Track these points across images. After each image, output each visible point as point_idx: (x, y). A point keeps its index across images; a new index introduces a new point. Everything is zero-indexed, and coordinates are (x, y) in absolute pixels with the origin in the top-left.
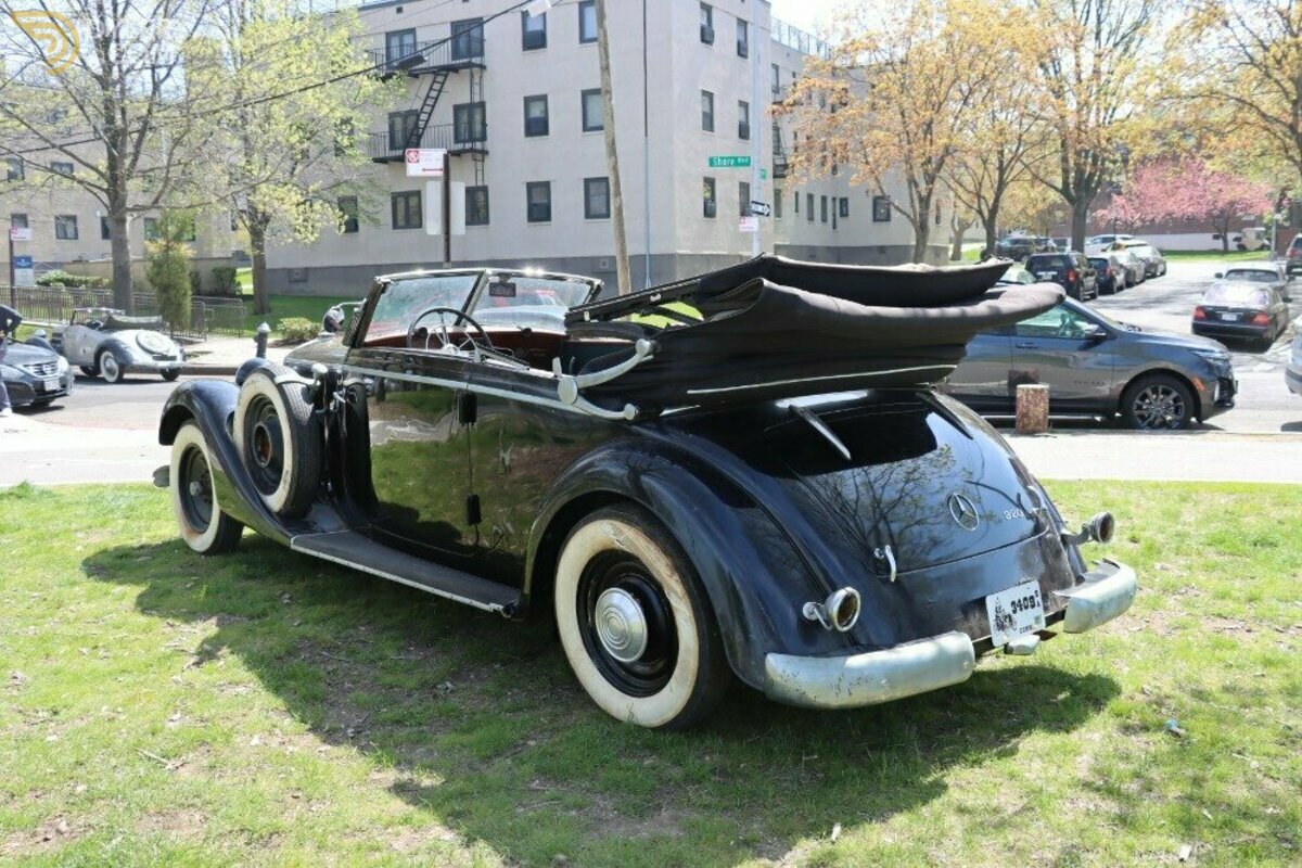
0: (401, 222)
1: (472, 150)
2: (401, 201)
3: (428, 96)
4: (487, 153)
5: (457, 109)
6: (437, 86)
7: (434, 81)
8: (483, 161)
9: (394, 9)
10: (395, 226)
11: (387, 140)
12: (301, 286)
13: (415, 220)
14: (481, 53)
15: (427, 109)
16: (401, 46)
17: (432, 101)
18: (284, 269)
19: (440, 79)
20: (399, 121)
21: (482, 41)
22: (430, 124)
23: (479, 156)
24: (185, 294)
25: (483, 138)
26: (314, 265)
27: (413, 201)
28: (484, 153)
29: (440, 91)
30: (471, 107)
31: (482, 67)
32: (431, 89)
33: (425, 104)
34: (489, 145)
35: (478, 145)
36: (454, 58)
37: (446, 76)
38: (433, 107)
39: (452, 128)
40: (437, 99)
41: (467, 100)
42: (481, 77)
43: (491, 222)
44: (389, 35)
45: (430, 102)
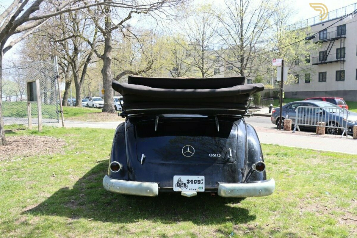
0: (321, 80)
1: (340, 61)
2: (321, 74)
3: (329, 47)
4: (345, 61)
5: (337, 49)
6: (332, 44)
7: (331, 43)
8: (343, 63)
9: (322, 24)
10: (319, 81)
11: (318, 59)
12: (295, 96)
13: (324, 80)
14: (345, 34)
15: (329, 50)
16: (323, 34)
17: (330, 48)
18: (291, 92)
19: (332, 42)
20: (321, 54)
21: (345, 30)
22: (330, 54)
23: (342, 62)
24: (259, 97)
25: (344, 57)
26: (299, 91)
27: (324, 74)
28: (344, 61)
29: (332, 45)
30: (341, 49)
31: (345, 38)
32: (330, 45)
33: (328, 49)
34: (345, 59)
35: (342, 59)
36: (337, 36)
37: (334, 41)
38: (330, 49)
39: (336, 54)
40: (331, 47)
41: (339, 47)
42: (344, 40)
43: (345, 80)
44: (320, 32)
45: (329, 48)
